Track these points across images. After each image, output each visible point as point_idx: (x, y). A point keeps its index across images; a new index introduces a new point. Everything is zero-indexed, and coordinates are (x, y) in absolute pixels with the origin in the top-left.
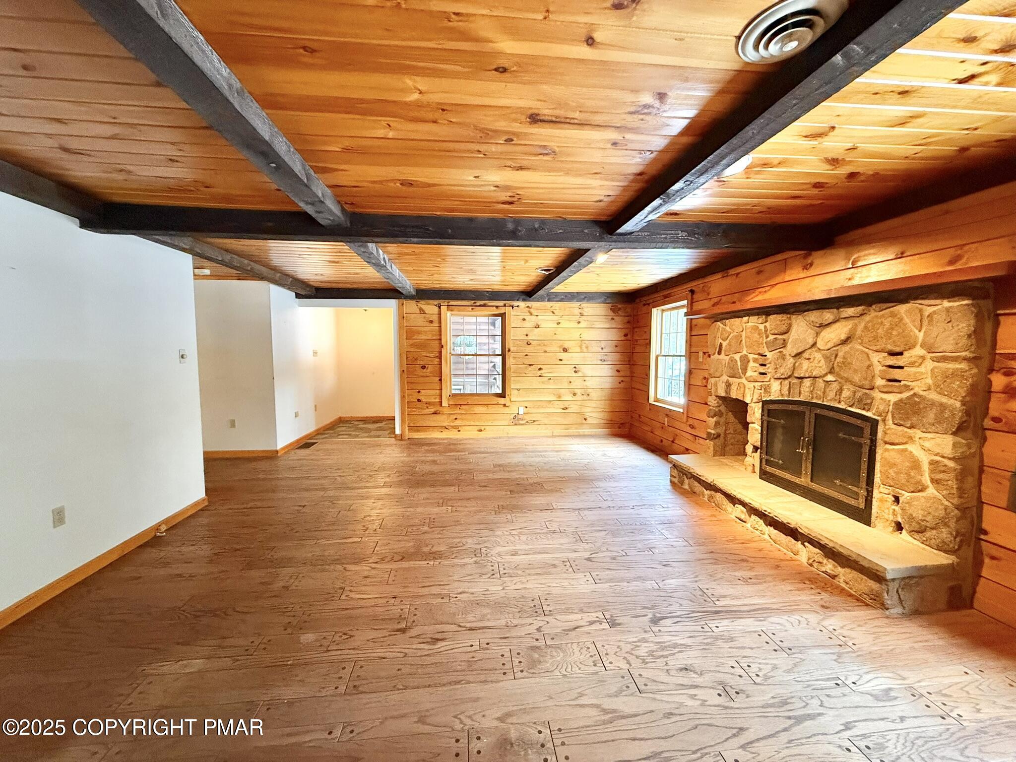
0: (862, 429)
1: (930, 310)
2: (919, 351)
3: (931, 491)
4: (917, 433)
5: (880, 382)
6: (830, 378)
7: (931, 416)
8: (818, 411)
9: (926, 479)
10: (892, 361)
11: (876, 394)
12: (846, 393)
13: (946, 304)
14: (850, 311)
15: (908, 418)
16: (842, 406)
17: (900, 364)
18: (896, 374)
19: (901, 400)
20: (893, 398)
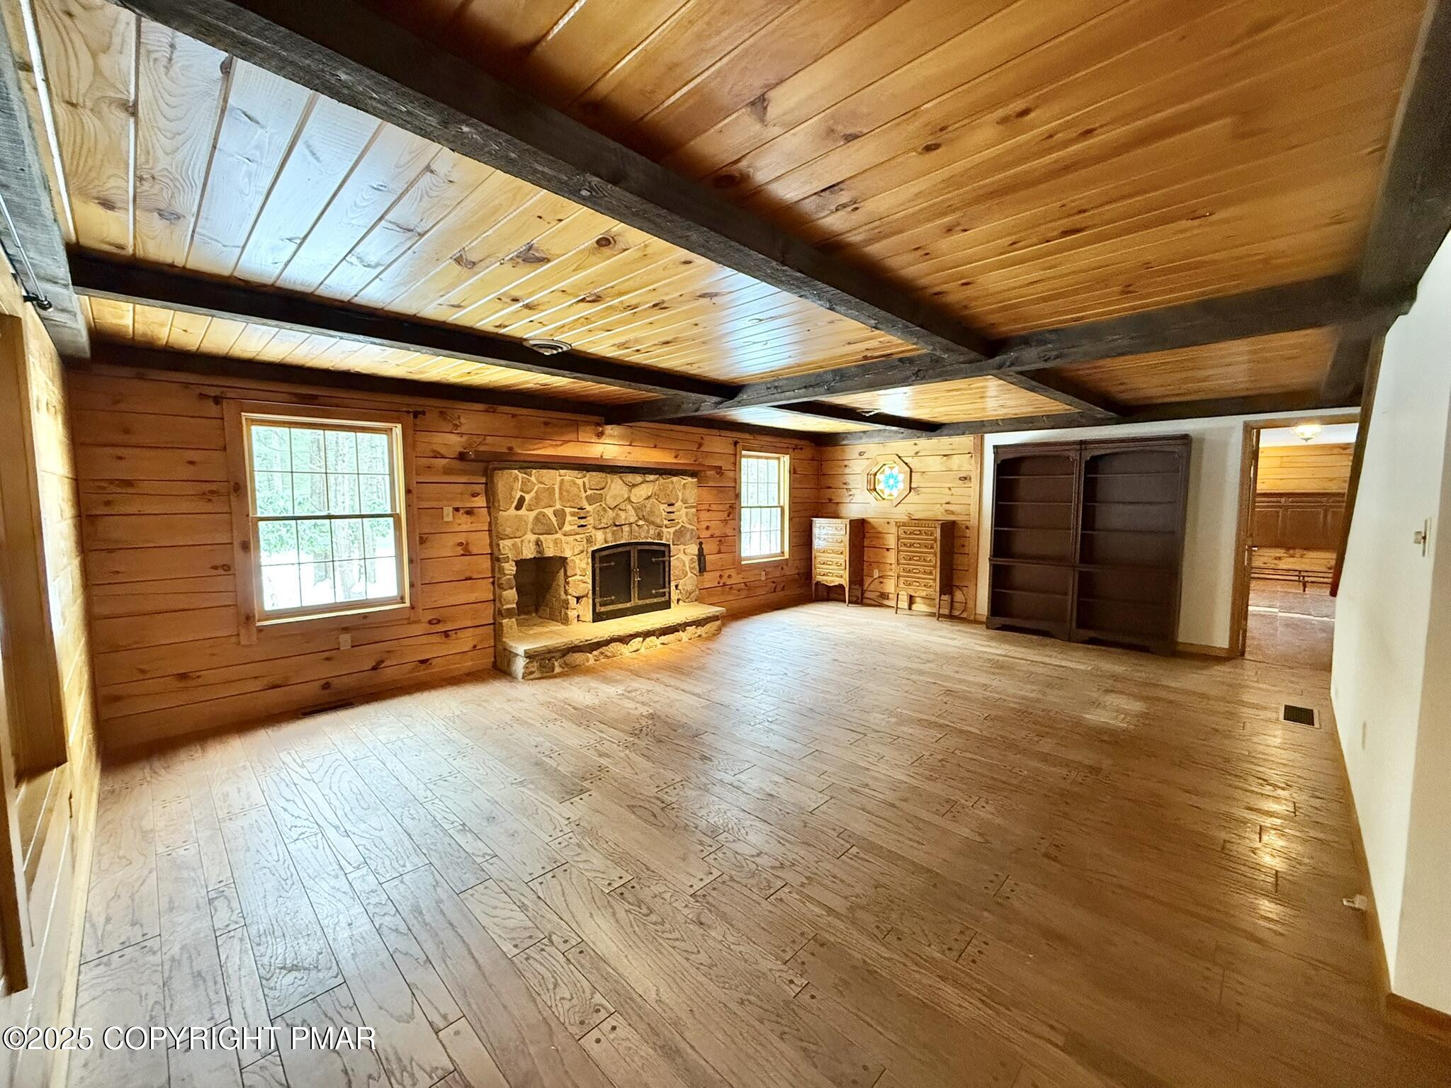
0: (664, 552)
1: (685, 481)
2: (679, 503)
3: (690, 574)
4: (682, 547)
5: (666, 522)
6: (641, 523)
7: (688, 535)
8: (640, 547)
9: (688, 569)
10: (670, 509)
11: (664, 530)
12: (652, 532)
13: (690, 479)
14: (652, 477)
15: (679, 540)
16: (649, 540)
17: (674, 510)
18: (672, 517)
19: (676, 531)
20: (672, 530)
